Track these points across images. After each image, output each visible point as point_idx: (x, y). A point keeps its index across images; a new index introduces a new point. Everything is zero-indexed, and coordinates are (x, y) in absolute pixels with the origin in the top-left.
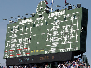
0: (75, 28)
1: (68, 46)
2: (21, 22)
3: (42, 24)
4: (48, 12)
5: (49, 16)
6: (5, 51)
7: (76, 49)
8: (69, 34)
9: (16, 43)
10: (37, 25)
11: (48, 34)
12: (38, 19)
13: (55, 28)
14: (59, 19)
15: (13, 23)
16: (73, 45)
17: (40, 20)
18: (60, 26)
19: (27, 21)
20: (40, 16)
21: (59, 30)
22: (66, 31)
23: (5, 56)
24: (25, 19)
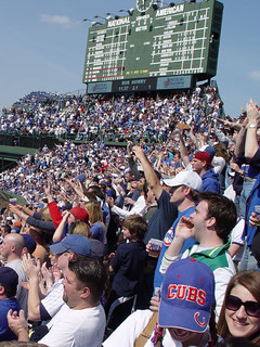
0: (199, 34)
1: (187, 65)
2: (110, 24)
3: (145, 28)
4: (155, 8)
5: (158, 14)
6: (85, 71)
7: (201, 70)
8: (189, 45)
9: (102, 59)
10: (138, 29)
11: (155, 45)
12: (139, 18)
13: (167, 35)
14: (173, 19)
15: (98, 26)
16: (196, 64)
17: (142, 21)
18: (174, 30)
19: (121, 21)
20: (143, 14)
21: (174, 38)
22: (185, 41)
23: (84, 79)
24: (117, 18)
